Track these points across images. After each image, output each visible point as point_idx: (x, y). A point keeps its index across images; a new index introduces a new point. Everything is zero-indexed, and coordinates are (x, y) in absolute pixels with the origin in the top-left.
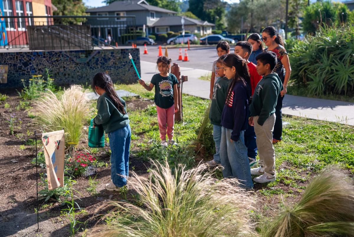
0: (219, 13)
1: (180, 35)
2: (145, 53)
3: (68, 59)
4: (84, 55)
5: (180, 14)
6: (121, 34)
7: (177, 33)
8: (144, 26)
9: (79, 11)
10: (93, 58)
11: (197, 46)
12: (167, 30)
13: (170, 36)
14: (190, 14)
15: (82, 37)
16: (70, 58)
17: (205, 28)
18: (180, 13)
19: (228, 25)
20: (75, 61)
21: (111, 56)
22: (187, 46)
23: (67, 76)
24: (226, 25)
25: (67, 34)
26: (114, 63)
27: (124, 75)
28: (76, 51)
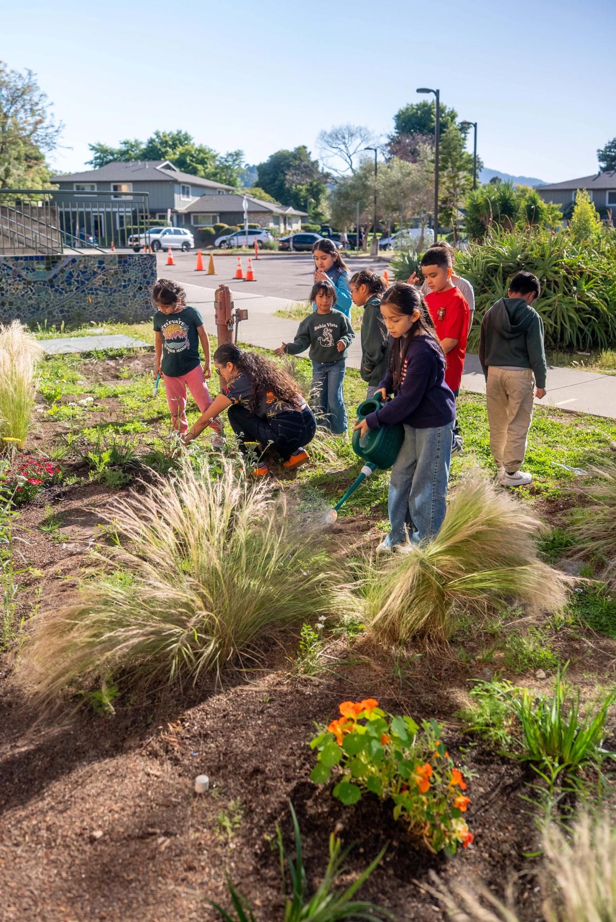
0: (315, 192)
1: (239, 230)
2: (170, 263)
3: (10, 272)
4: (43, 266)
5: (240, 192)
6: (122, 224)
7: (233, 227)
8: (169, 211)
9: (38, 179)
10: (62, 271)
11: (273, 252)
12: (215, 221)
13: (220, 231)
14: (260, 191)
15: (41, 231)
16: (15, 271)
17: (289, 218)
18: (239, 189)
19: (332, 215)
20: (25, 277)
21: (99, 268)
22: (253, 251)
23: (7, 307)
24: (328, 215)
25: (11, 224)
26: (103, 282)
27: (124, 305)
28: (26, 258)
